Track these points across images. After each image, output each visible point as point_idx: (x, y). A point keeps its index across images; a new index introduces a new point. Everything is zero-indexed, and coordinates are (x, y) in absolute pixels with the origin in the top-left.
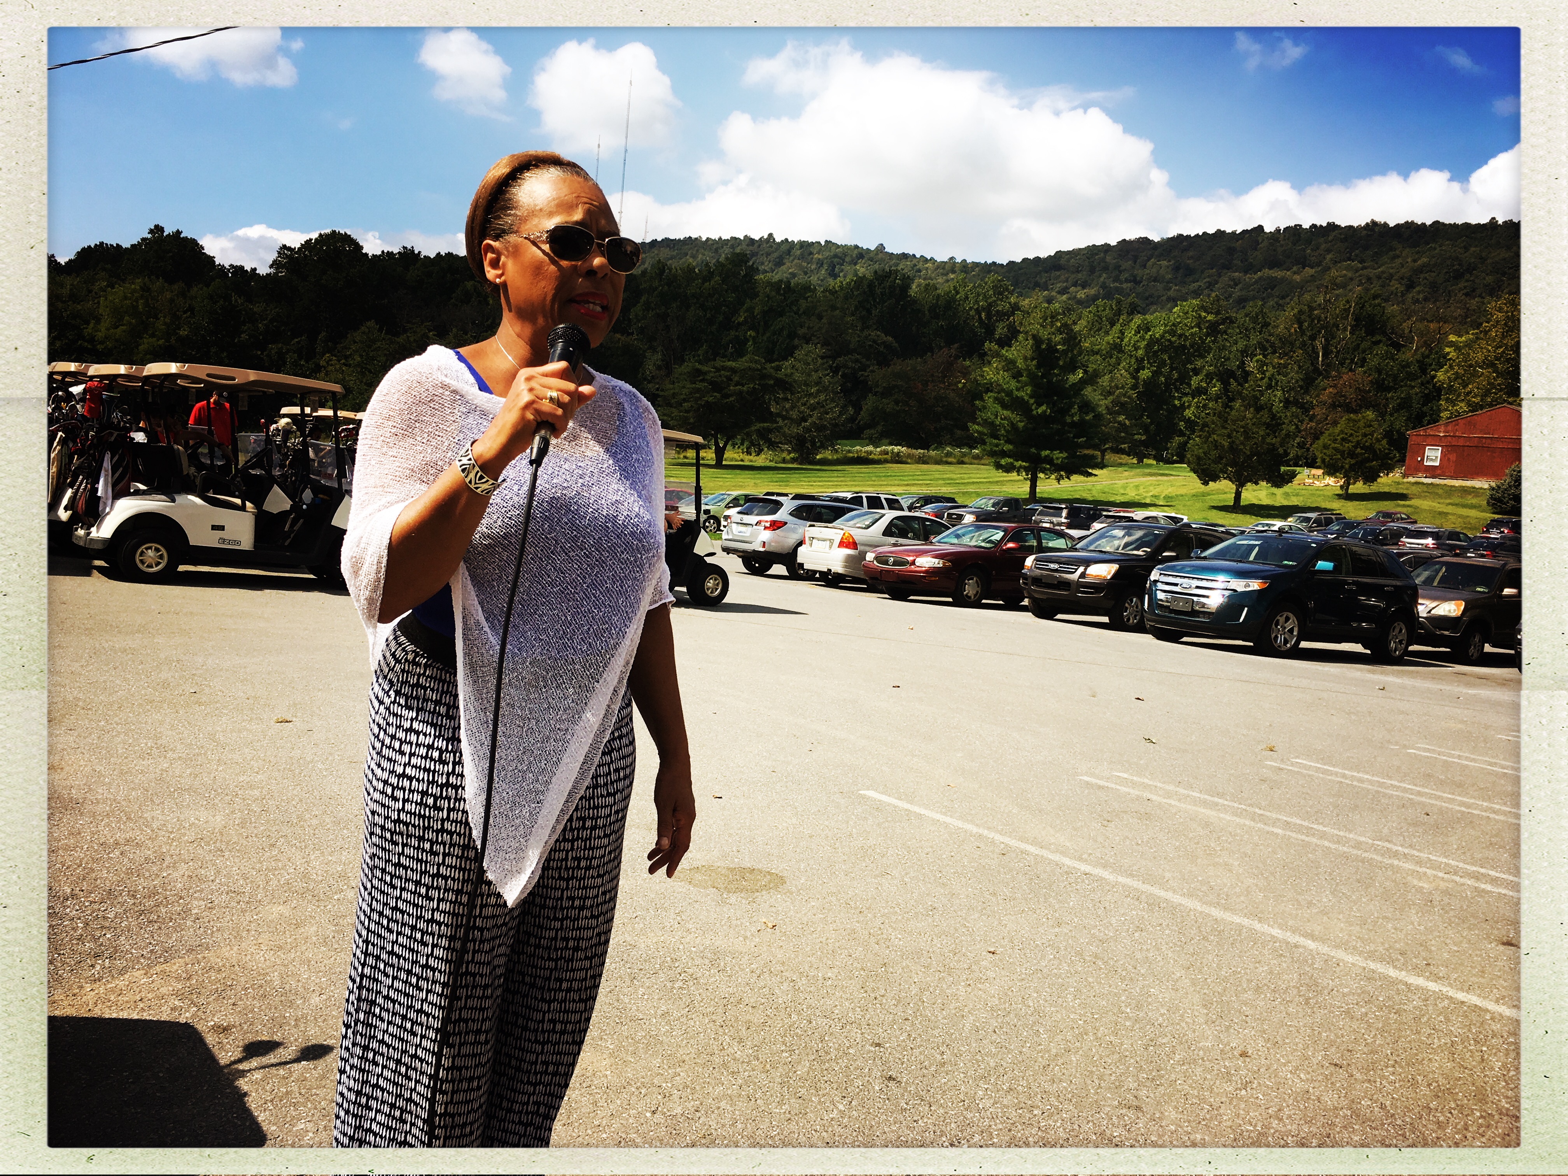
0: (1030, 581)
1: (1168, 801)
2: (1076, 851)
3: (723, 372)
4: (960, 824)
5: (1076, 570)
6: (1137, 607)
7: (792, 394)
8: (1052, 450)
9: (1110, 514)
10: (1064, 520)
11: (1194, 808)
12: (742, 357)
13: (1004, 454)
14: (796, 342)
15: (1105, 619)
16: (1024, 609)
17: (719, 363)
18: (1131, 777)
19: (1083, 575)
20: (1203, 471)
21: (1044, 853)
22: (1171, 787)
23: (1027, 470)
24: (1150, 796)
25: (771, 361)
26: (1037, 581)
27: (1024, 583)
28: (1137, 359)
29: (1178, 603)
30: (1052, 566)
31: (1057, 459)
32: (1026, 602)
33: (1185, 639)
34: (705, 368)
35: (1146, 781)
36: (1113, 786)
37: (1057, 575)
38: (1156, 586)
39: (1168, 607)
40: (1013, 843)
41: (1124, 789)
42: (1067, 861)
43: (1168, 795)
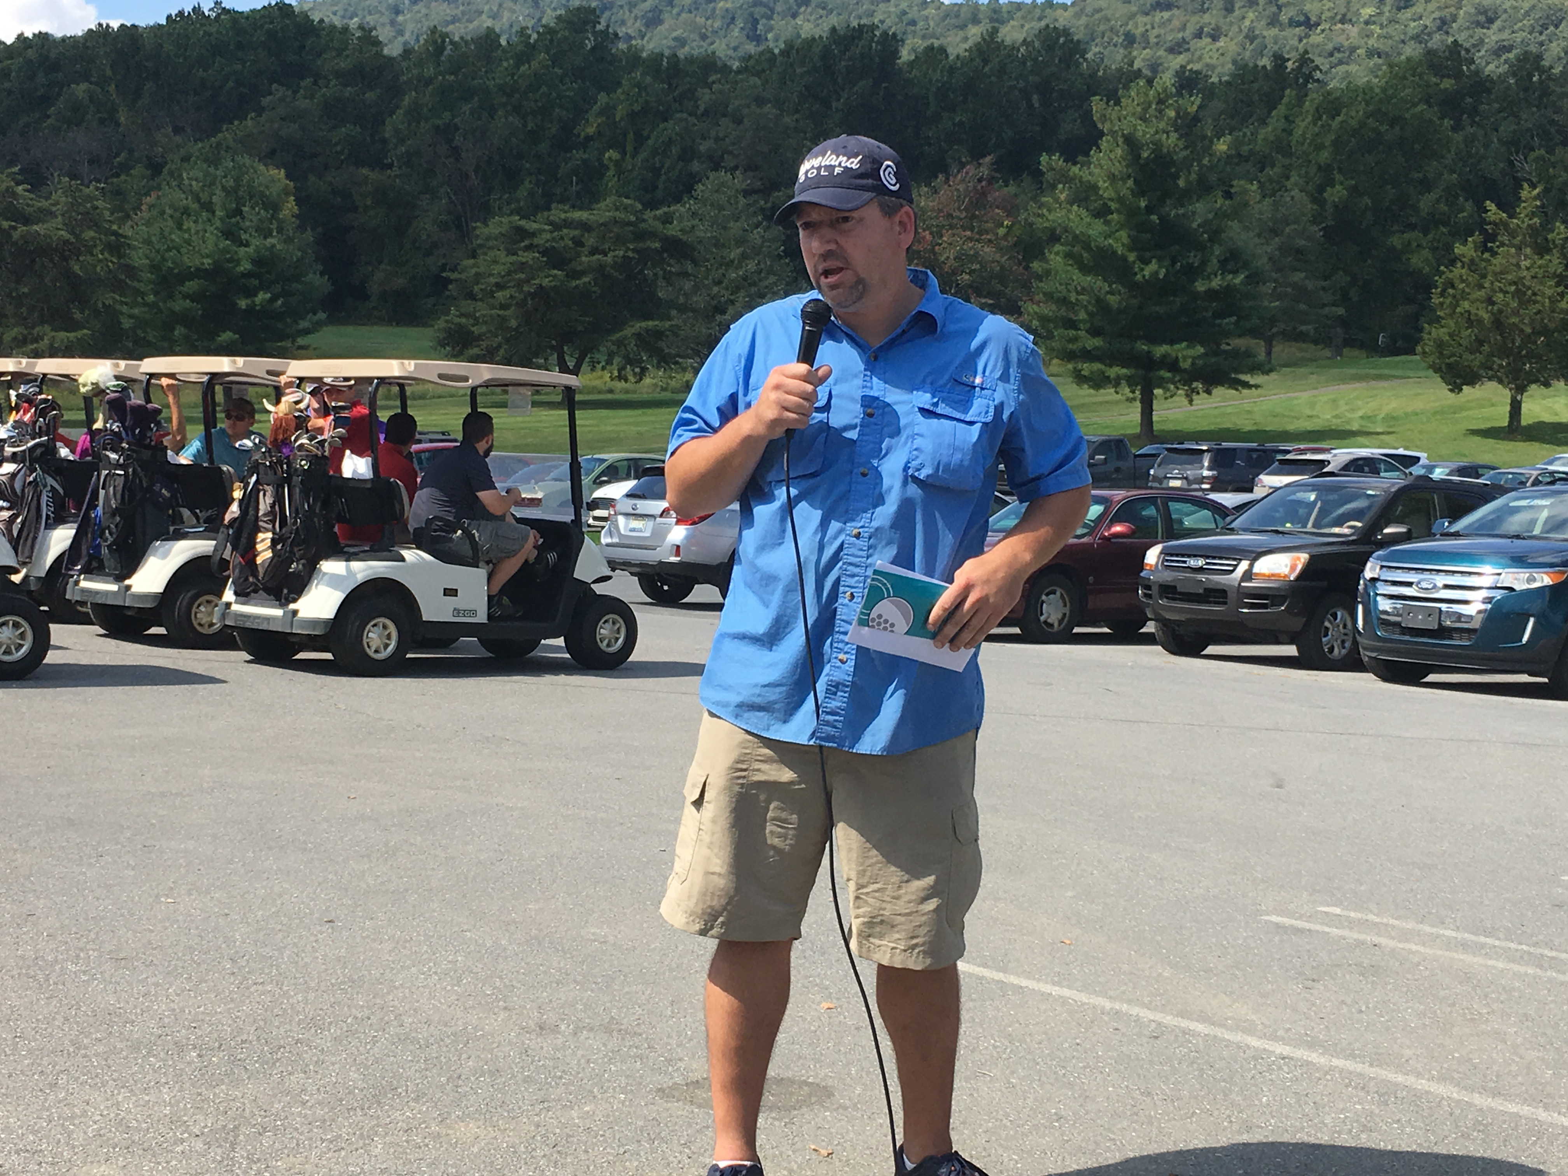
0: (1155, 591)
1: (1408, 946)
2: (1265, 1026)
3: (565, 231)
4: (1083, 997)
5: (1236, 566)
6: (1345, 627)
7: (695, 262)
8: (1172, 342)
9: (1289, 457)
10: (1206, 473)
11: (1447, 953)
12: (597, 202)
13: (1087, 355)
14: (696, 166)
15: (1291, 650)
16: (1149, 640)
17: (558, 213)
18: (1345, 913)
19: (1248, 575)
20: (1450, 366)
21: (1219, 1032)
22: (1410, 925)
23: (1131, 382)
24: (1377, 940)
25: (651, 205)
26: (1168, 590)
27: (1146, 595)
28: (1320, 168)
29: (1416, 616)
30: (1193, 563)
31: (1185, 358)
32: (1150, 628)
33: (1432, 678)
34: (532, 226)
35: (1371, 917)
36: (1318, 927)
37: (1203, 577)
38: (1375, 588)
39: (1397, 624)
40: (1169, 1020)
41: (1335, 931)
42: (1254, 1042)
43: (1405, 936)
